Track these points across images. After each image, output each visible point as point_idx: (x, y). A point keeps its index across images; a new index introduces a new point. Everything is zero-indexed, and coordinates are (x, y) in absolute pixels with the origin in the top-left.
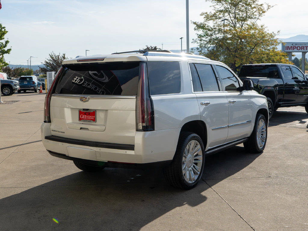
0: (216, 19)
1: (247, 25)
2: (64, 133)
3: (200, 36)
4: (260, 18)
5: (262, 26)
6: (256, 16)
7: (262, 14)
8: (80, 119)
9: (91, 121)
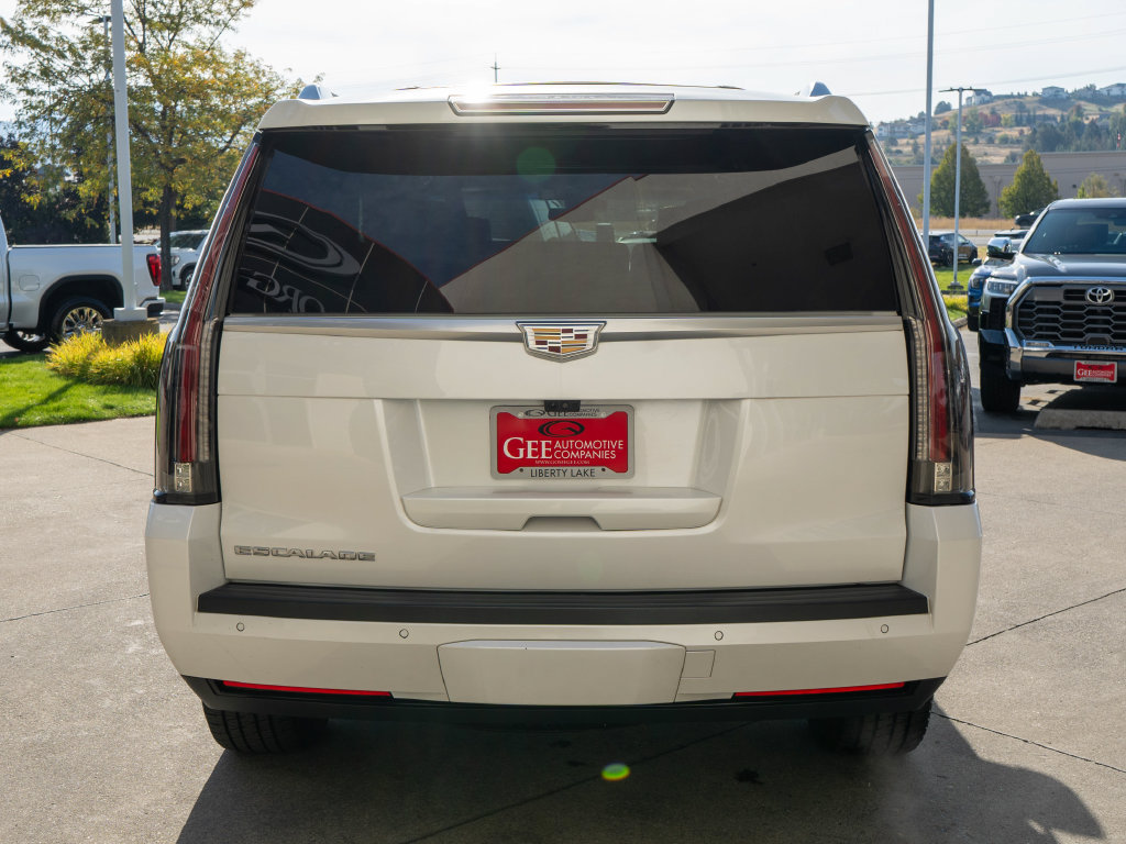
0: (64, 12)
1: (186, 45)
2: (369, 557)
3: (20, 77)
4: (232, 23)
5: (237, 57)
6: (220, 17)
7: (242, 10)
8: (505, 466)
9: (598, 469)
